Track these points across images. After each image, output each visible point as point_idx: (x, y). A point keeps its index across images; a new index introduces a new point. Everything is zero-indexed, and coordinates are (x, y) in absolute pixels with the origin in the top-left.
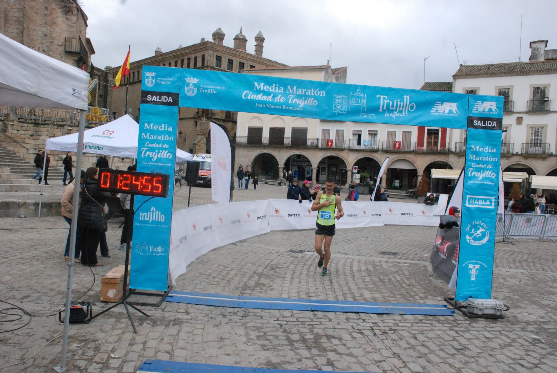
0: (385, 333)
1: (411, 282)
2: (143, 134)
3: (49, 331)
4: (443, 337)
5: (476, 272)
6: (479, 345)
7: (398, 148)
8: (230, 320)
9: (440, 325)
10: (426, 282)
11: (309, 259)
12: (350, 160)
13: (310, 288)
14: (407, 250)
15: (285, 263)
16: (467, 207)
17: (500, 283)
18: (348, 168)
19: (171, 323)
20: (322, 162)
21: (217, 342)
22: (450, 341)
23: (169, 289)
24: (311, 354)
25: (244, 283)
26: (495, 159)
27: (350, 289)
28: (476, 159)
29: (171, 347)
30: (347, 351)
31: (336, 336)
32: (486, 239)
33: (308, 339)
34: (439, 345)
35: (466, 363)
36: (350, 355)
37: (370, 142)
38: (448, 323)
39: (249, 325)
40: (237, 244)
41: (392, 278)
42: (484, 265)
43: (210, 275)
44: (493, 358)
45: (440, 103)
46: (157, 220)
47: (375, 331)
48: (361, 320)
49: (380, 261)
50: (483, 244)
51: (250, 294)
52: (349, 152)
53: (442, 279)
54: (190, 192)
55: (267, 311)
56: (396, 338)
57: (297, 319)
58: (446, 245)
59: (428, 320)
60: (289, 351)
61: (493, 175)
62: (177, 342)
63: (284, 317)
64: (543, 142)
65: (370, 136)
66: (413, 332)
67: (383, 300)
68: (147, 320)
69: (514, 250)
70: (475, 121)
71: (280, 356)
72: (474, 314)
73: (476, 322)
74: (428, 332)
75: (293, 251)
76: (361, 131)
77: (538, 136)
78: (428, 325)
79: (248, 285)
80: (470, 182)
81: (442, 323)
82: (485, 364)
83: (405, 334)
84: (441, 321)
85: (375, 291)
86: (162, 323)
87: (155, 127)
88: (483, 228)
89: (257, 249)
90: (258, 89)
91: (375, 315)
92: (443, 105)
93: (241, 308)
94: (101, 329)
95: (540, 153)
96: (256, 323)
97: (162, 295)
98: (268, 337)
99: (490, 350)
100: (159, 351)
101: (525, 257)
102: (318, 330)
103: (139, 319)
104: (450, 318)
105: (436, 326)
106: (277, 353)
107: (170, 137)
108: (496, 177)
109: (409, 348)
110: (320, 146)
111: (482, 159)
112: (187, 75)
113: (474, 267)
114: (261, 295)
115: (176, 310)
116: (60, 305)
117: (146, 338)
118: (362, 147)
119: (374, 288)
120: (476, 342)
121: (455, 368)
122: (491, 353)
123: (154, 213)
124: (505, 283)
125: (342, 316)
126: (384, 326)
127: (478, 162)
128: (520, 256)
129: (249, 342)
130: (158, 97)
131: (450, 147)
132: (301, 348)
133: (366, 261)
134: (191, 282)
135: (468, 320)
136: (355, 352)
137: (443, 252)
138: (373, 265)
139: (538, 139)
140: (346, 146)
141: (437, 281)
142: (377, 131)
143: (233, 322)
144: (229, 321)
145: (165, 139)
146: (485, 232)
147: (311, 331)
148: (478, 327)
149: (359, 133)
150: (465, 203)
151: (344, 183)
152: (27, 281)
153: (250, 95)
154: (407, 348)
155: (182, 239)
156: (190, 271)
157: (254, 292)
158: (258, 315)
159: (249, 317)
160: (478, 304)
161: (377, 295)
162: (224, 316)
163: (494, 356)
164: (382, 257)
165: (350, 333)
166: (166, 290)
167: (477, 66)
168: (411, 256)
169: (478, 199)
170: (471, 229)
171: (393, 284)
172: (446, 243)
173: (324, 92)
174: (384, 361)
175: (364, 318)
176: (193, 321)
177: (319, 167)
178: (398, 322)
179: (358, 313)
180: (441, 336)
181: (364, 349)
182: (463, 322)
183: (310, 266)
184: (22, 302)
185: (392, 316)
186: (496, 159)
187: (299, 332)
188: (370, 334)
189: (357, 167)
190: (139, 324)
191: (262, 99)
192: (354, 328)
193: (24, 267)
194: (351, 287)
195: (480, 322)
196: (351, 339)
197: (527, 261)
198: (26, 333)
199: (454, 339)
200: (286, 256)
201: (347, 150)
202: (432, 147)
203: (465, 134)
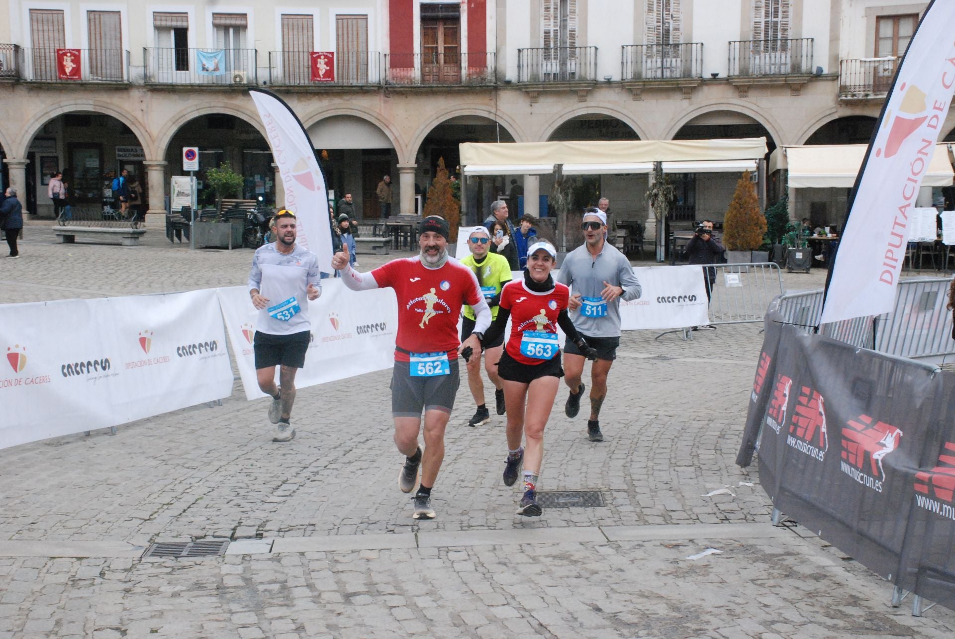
7: (325, 75)
11: (284, 584)
18: (148, 157)
20: (46, 134)
37: (221, 55)
52: (149, 94)
64: (790, 34)
65: (222, 33)
75: (174, 552)
76: (184, 15)
77: (776, 16)
95: (783, 71)
110: (29, 74)
118: (193, 75)
131: (500, 67)
139: (776, 23)
140: (133, 73)
142: (245, 15)
149: (179, 24)
151: (140, 210)
168: (672, 504)
177: (30, 155)
200: (167, 589)
201: (139, 87)
202: (439, 68)
203: (547, 18)
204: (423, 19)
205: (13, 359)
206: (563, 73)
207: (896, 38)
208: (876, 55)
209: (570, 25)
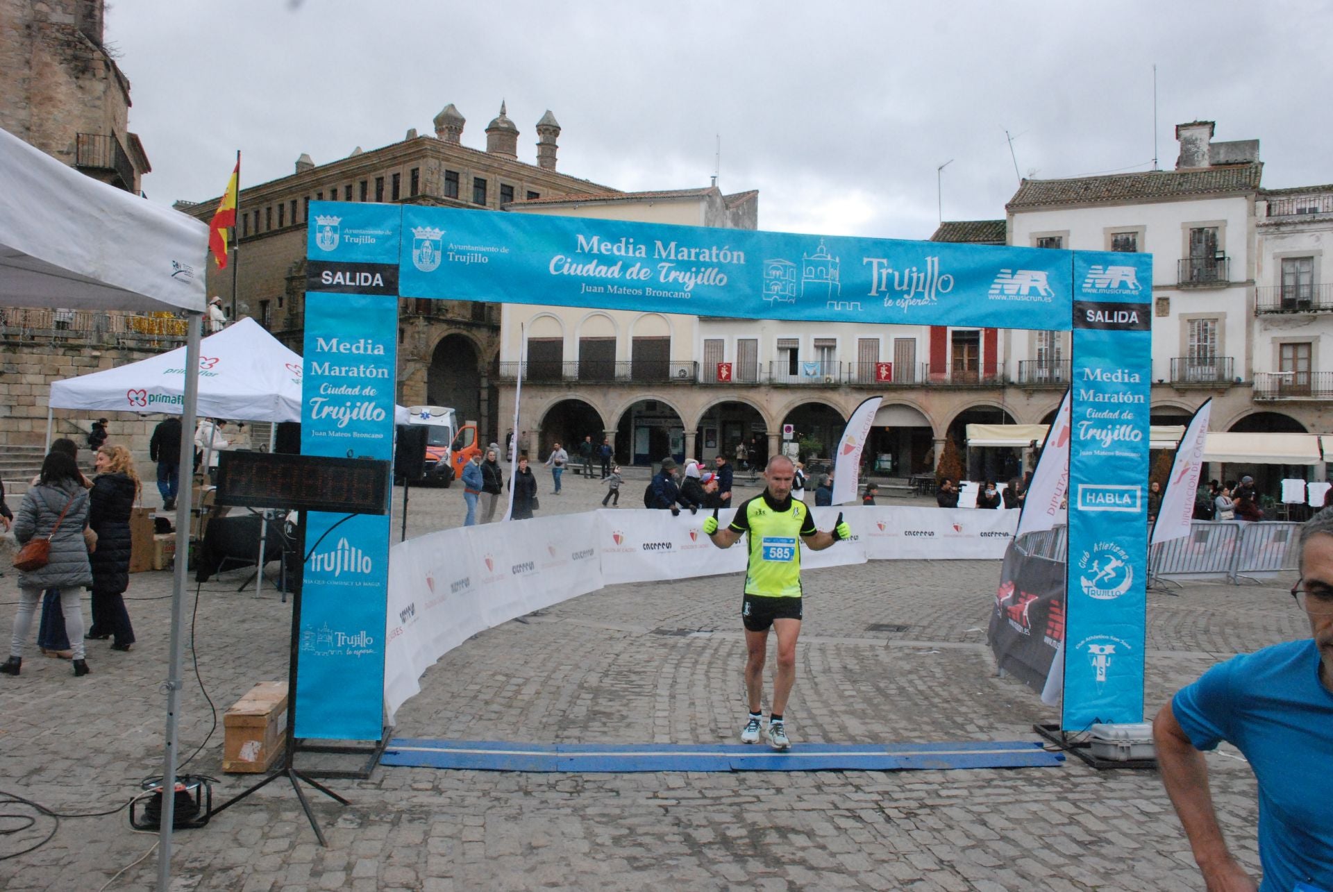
0: (910, 815)
1: (951, 693)
2: (315, 364)
3: (108, 851)
4: (1047, 818)
5: (1107, 661)
6: (1129, 831)
7: (885, 378)
8: (542, 802)
9: (1034, 788)
10: (987, 690)
11: (704, 648)
12: (775, 409)
13: (720, 718)
14: (930, 619)
15: (648, 661)
16: (1081, 512)
17: (1155, 685)
19: (404, 816)
20: (710, 415)
21: (520, 857)
22: (1063, 824)
23: (386, 735)
24: (749, 873)
25: (562, 714)
26: (1139, 399)
27: (812, 716)
28: (1097, 400)
29: (412, 875)
30: (832, 862)
31: (799, 828)
32: (1126, 584)
33: (736, 838)
34: (1040, 837)
35: (1107, 875)
36: (839, 870)
37: (818, 367)
38: (1053, 784)
39: (589, 811)
40: (530, 620)
41: (906, 685)
42: (1125, 644)
43: (475, 697)
44: (1168, 860)
45: (1009, 271)
46: (353, 569)
47: (886, 811)
48: (850, 788)
49: (872, 648)
50: (1120, 597)
51: (579, 739)
52: (772, 391)
53: (1024, 683)
54: (406, 500)
55: (626, 776)
56: (940, 825)
57: (700, 792)
58: (1028, 603)
59: (1004, 779)
60: (696, 868)
61: (1136, 436)
62: (426, 862)
63: (669, 789)
64: (1217, 354)
65: (820, 352)
66: (975, 809)
67: (893, 738)
68: (345, 812)
69: (1172, 606)
70: (1090, 312)
71: (677, 881)
72: (1107, 760)
73: (1115, 777)
74: (1010, 806)
75: (664, 633)
76: (796, 341)
77: (1206, 341)
78: (1008, 791)
79: (571, 716)
80: (1085, 454)
81: (1039, 785)
82: (1150, 874)
83: (956, 813)
84: (1036, 781)
85: (873, 718)
86: (381, 819)
87: (342, 348)
88: (1118, 558)
89: (576, 630)
90: (587, 249)
91: (883, 774)
92: (1016, 276)
93: (565, 772)
94: (236, 840)
95: (1211, 379)
96: (606, 806)
97: (370, 751)
98: (640, 839)
99: (1157, 841)
100: (386, 886)
101: (1202, 623)
102: (755, 816)
103: (322, 811)
104: (1054, 771)
105: (1026, 793)
106: (669, 875)
107: (380, 371)
108: (1142, 439)
109: (973, 847)
110: (701, 379)
111: (1109, 398)
112: (416, 221)
113: (1102, 650)
114: (605, 739)
115: (411, 786)
116: (124, 785)
117: (349, 854)
118: (800, 378)
119: (869, 711)
120: (1124, 825)
121: (1084, 887)
122: (1160, 847)
123: (347, 553)
124: (1167, 685)
125: (807, 781)
126: (906, 799)
127: (1100, 407)
128: (1189, 620)
129: (596, 852)
130: (348, 274)
131: (1007, 373)
132: (721, 859)
133: (837, 648)
134: (434, 716)
135: (1097, 775)
136: (850, 862)
137: (1021, 620)
138: (856, 658)
139: (1206, 346)
140: (762, 377)
141: (1011, 688)
142: (834, 340)
143: (551, 806)
144: (543, 806)
145: (368, 375)
146: (1123, 568)
147: (739, 817)
148: (1122, 790)
149: (793, 346)
150: (1076, 501)
151: (761, 465)
152: (33, 731)
153: (567, 266)
154: (968, 848)
155: (404, 613)
156: (426, 689)
157: (589, 734)
158: (608, 786)
159: (587, 794)
160: (1117, 736)
161: (877, 727)
162: (527, 793)
163: (1168, 854)
164: (875, 637)
165: (831, 820)
166: (380, 739)
167: (1060, 182)
168: (942, 633)
169: (1104, 492)
170: (1090, 561)
171: (910, 699)
172: (1026, 599)
173: (742, 255)
174: (921, 880)
175: (857, 781)
176: (457, 810)
177: (699, 429)
178: (936, 787)
179: (840, 770)
180: (1040, 814)
181: (870, 854)
182: (1086, 780)
183: (710, 663)
184: (27, 785)
185: (920, 775)
186: (1142, 397)
187: (711, 823)
188: (878, 818)
189: (792, 426)
190: (328, 824)
191: (597, 273)
192: (837, 808)
193: (17, 699)
194: (814, 711)
195: (1122, 778)
196: (835, 832)
197: (1206, 631)
198: (53, 860)
199: (1072, 820)
200: (649, 644)
201: (765, 385)
202: (964, 374)
203: (1040, 340)
204: (954, 341)
205: (616, 538)
206: (1051, 378)
207: (1295, 359)
208: (1281, 370)
209: (1057, 345)
